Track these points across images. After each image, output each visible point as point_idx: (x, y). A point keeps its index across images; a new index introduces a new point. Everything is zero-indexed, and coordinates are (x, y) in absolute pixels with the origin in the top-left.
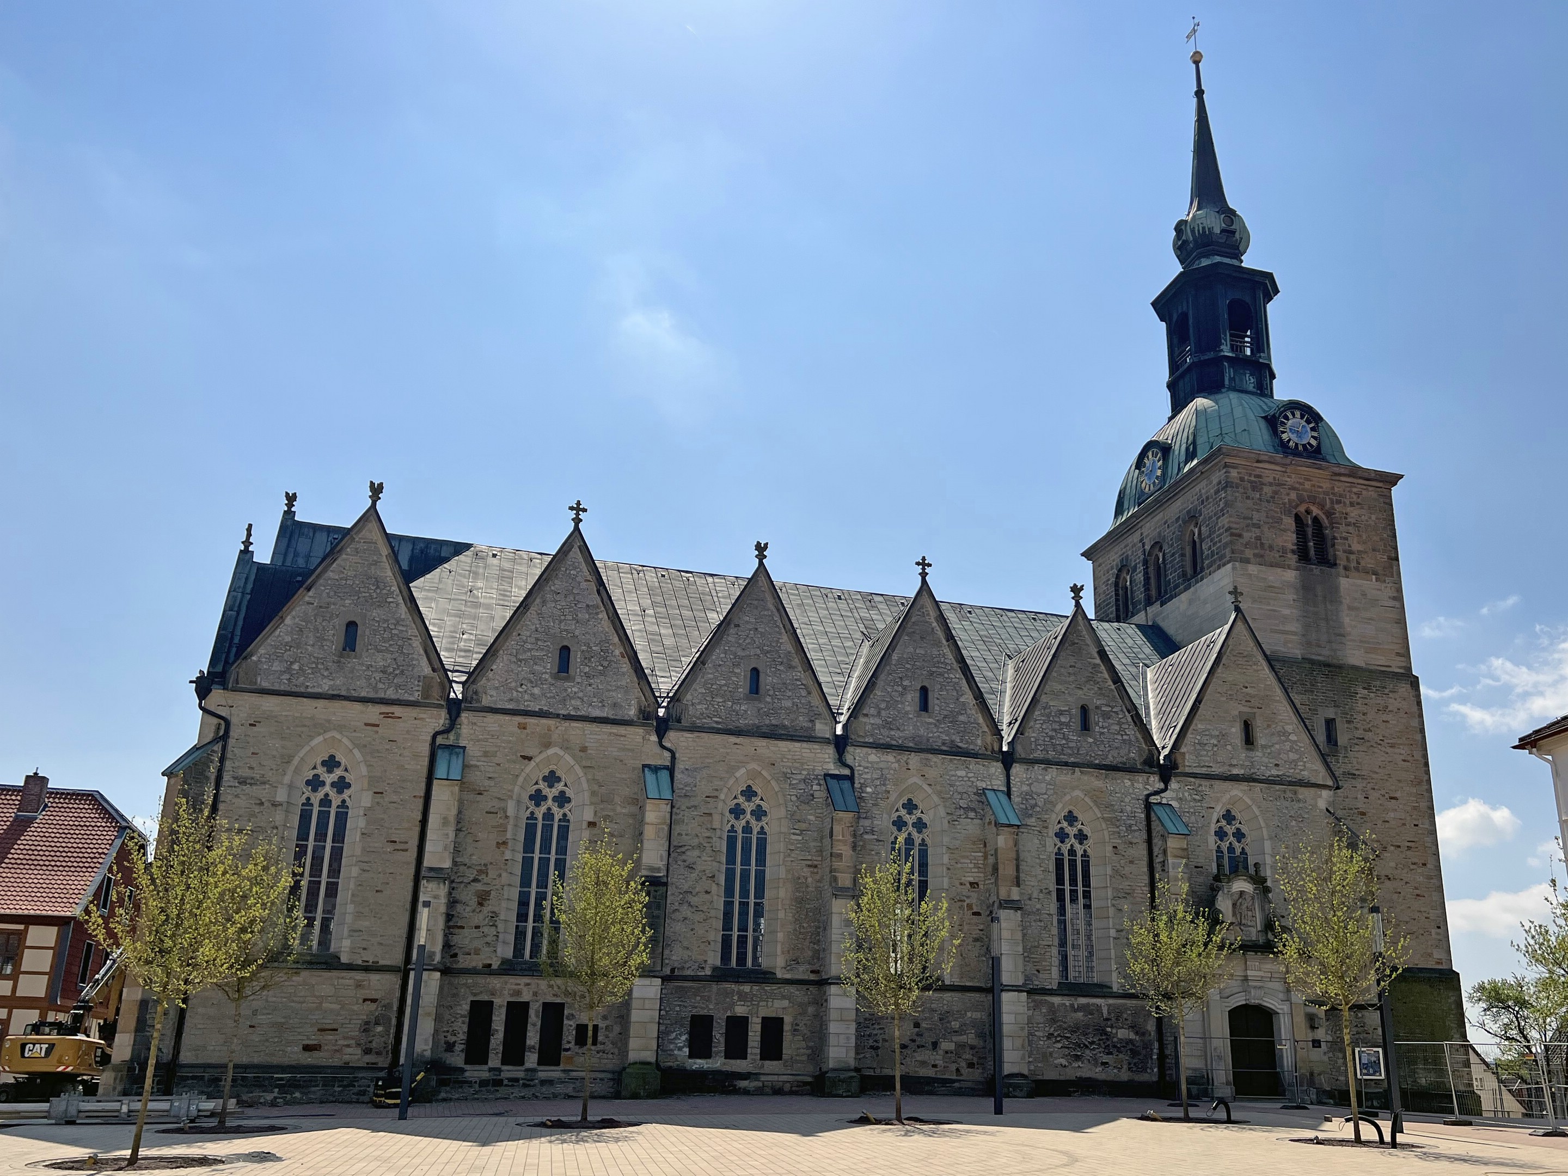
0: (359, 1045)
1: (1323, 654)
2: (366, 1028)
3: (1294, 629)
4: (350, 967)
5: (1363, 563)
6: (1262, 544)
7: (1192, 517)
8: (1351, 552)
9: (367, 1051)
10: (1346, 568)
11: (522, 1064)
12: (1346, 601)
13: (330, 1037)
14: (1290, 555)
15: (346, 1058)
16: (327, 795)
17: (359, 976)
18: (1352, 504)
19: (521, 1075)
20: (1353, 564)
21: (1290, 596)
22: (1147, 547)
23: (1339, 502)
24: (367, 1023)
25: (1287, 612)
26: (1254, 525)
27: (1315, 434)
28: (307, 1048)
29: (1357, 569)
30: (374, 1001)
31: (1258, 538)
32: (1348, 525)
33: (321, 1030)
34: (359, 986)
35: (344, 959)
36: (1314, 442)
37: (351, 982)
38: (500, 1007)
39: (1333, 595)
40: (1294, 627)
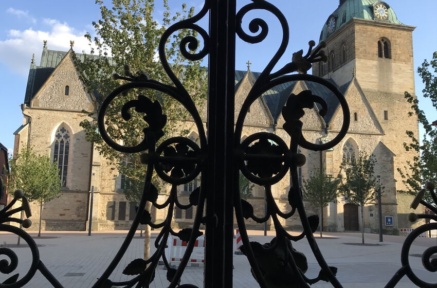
0: (76, 214)
1: (385, 90)
2: (78, 209)
3: (375, 81)
4: (72, 192)
5: (401, 58)
6: (366, 52)
7: (343, 43)
8: (397, 54)
9: (78, 216)
10: (394, 60)
11: (125, 220)
12: (394, 72)
13: (68, 212)
14: (375, 56)
15: (72, 218)
16: (62, 140)
17: (75, 194)
18: (398, 38)
19: (124, 223)
20: (397, 58)
21: (375, 70)
22: (329, 52)
23: (393, 37)
24: (78, 208)
25: (373, 75)
26: (363, 45)
27: (387, 13)
28: (61, 215)
29: (398, 60)
30: (80, 201)
31: (365, 50)
32: (396, 45)
33: (65, 210)
34: (75, 197)
35: (70, 189)
36: (386, 16)
37: (72, 196)
38: (117, 203)
39: (389, 69)
40: (376, 80)
